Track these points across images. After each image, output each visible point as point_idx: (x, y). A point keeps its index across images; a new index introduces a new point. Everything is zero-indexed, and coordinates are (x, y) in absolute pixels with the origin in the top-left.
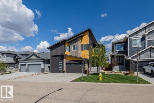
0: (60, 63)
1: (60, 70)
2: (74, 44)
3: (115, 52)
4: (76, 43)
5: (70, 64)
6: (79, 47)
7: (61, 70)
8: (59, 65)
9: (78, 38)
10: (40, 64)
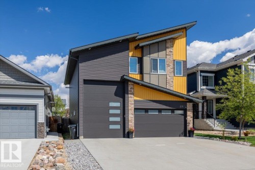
0: (112, 104)
1: (112, 127)
2: (154, 56)
3: (199, 90)
4: (160, 53)
5: (146, 110)
6: (169, 66)
7: (118, 127)
8: (111, 112)
9: (166, 40)
10: (34, 107)
